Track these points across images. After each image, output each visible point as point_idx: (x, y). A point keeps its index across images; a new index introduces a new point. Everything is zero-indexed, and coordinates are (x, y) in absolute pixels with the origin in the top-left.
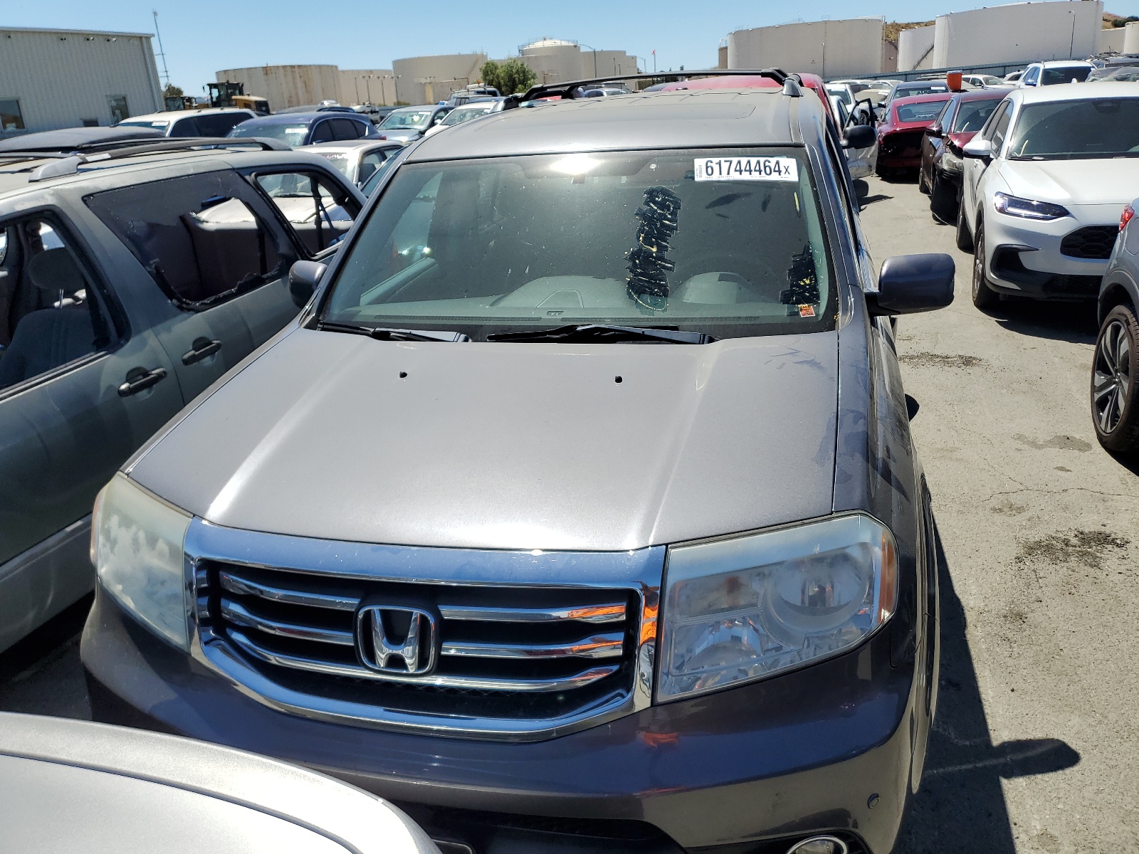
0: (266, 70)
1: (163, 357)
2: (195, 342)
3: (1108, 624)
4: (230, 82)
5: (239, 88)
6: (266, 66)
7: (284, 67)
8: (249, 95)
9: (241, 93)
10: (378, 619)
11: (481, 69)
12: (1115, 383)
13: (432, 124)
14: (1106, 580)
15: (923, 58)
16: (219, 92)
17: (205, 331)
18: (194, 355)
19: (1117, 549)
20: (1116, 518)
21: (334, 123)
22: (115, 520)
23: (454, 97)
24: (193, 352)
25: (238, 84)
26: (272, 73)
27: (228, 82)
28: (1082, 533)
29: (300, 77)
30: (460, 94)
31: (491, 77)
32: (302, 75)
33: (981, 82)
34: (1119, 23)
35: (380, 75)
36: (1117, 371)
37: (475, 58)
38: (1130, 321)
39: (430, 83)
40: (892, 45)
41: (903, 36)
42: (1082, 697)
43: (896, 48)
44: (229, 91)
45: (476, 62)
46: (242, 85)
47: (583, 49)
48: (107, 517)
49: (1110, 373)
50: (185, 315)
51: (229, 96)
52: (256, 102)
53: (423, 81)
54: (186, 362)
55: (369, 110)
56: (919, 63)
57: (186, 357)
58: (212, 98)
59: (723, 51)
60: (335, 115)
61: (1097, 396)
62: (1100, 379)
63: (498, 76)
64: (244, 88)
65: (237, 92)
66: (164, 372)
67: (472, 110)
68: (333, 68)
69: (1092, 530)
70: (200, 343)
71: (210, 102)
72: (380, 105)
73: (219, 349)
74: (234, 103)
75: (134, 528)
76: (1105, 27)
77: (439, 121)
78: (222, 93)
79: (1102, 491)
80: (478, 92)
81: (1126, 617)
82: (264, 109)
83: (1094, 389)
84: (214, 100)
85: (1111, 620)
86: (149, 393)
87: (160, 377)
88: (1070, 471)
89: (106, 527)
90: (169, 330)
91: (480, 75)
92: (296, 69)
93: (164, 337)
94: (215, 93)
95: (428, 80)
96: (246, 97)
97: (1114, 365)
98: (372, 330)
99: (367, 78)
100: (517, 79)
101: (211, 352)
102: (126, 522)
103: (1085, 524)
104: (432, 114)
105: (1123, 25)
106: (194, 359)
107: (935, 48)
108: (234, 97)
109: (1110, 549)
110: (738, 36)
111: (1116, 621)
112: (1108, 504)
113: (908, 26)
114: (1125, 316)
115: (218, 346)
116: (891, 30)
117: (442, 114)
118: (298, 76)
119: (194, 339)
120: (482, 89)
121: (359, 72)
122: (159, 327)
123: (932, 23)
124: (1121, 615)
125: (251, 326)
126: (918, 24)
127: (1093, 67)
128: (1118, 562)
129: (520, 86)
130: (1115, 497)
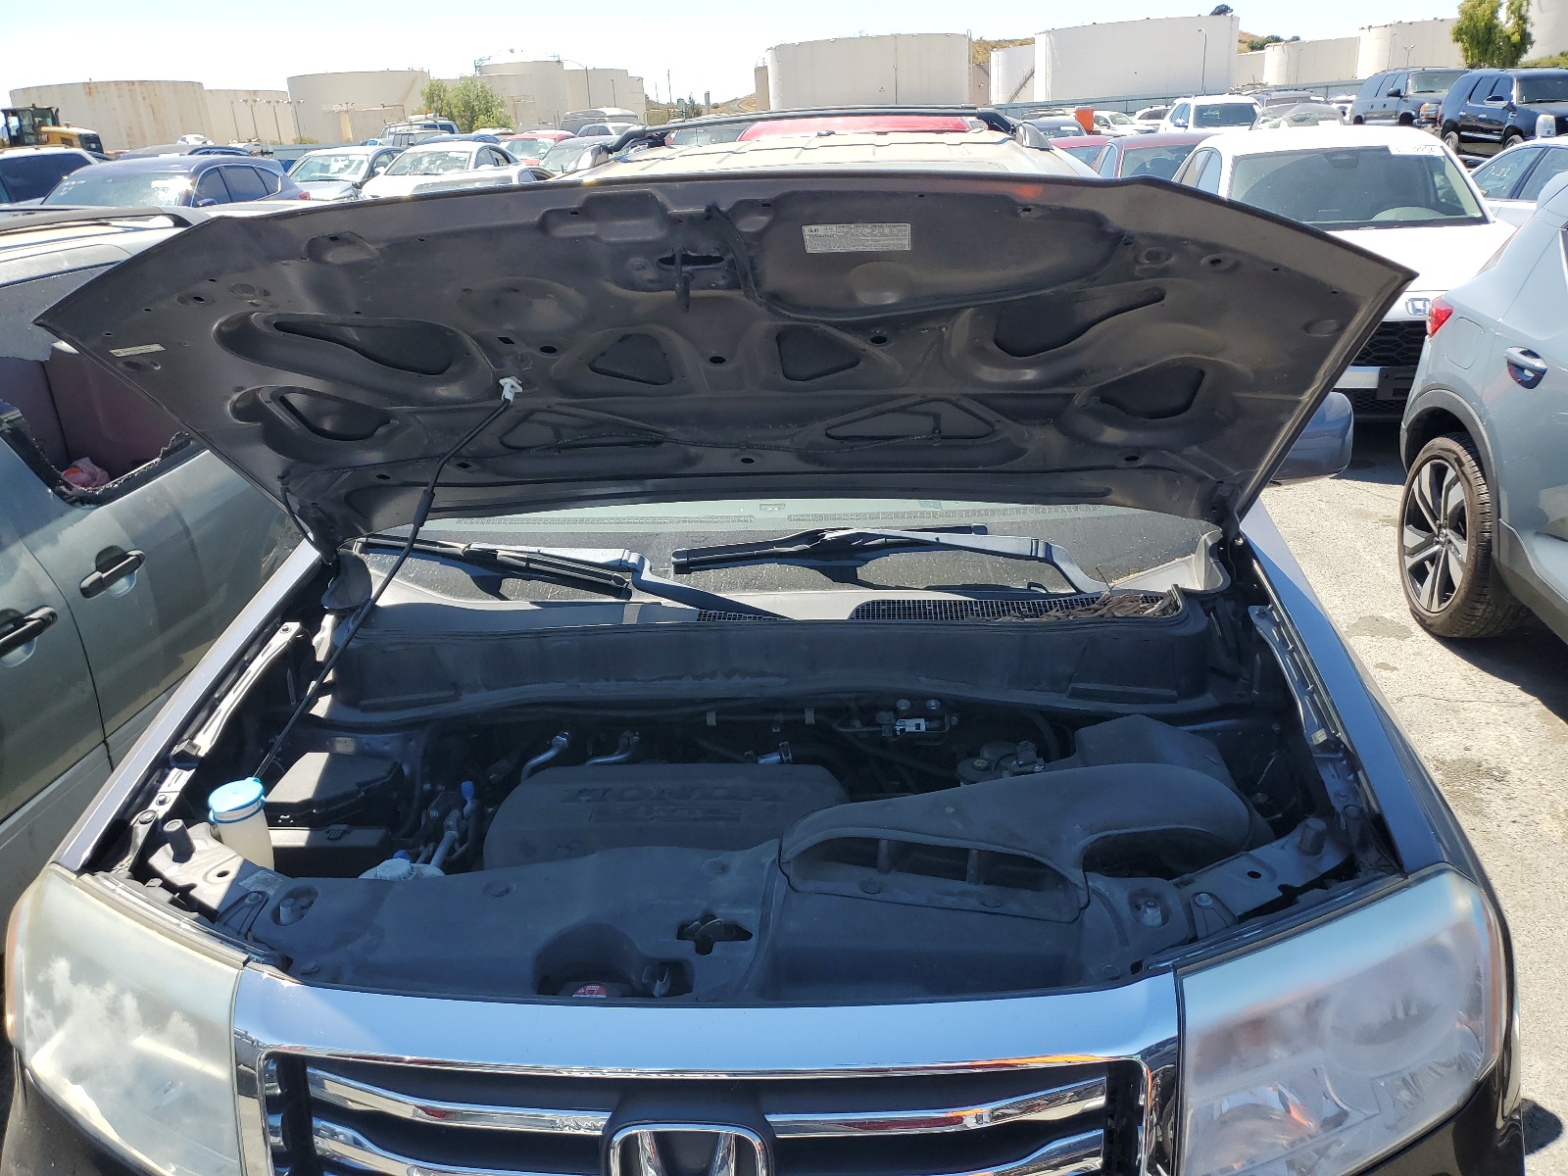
0: (89, 88)
1: (47, 587)
2: (100, 556)
3: (1527, 904)
4: (38, 106)
5: (50, 115)
6: (88, 81)
7: (117, 83)
8: (68, 125)
9: (56, 123)
10: (647, 1149)
11: (422, 93)
12: (1438, 543)
13: (371, 173)
14: (1500, 834)
15: (1021, 87)
16: (20, 121)
17: (116, 537)
18: (100, 578)
19: (1497, 785)
20: (1479, 737)
21: (229, 174)
22: (61, 967)
23: (390, 134)
24: (98, 574)
25: (50, 109)
26: (98, 92)
27: (33, 106)
28: (1443, 763)
29: (144, 98)
30: (398, 129)
31: (437, 104)
32: (146, 96)
33: (1106, 121)
34: (1258, 46)
35: (272, 98)
36: (1440, 527)
37: (413, 77)
38: (1464, 459)
39: (347, 111)
40: (982, 69)
41: (996, 59)
42: (1534, 1024)
43: (988, 74)
44: (37, 120)
45: (413, 83)
46: (57, 110)
47: (567, 66)
48: (41, 958)
49: (1429, 529)
50: (78, 511)
51: (36, 127)
52: (80, 136)
53: (336, 108)
54: (86, 592)
55: (258, 150)
56: (1016, 94)
57: (86, 583)
58: (9, 130)
59: (761, 72)
60: (229, 161)
61: (1410, 562)
62: (1413, 538)
63: (449, 104)
64: (59, 114)
65: (49, 120)
66: (52, 614)
67: (431, 154)
68: (194, 87)
69: (1455, 758)
70: (109, 558)
71: (6, 139)
72: (273, 143)
73: (140, 563)
74: (44, 137)
75: (110, 989)
76: (1240, 51)
77: (381, 170)
78: (25, 122)
79: (1448, 695)
80: (427, 127)
81: (1546, 891)
82: (93, 146)
83: (1403, 551)
84: (13, 133)
85: (1528, 896)
86: (27, 653)
87: (45, 623)
88: (1395, 669)
89: (41, 978)
90: (53, 540)
91: (422, 102)
92: (137, 86)
93: (46, 553)
94: (14, 121)
95: (344, 108)
96: (63, 129)
97: (1435, 519)
98: (462, 546)
99: (250, 102)
100: (476, 108)
101: (127, 571)
102: (89, 971)
103: (1442, 749)
104: (370, 159)
105: (1262, 48)
106: (100, 585)
107: (1035, 74)
108: (44, 129)
109: (1488, 785)
110: (781, 51)
111: (1536, 898)
112: (1462, 715)
113: (999, 45)
114: (1454, 453)
115: (139, 559)
116: (979, 49)
117: (384, 158)
118: (140, 97)
119: (97, 551)
120: (431, 122)
121: (235, 92)
122: (36, 536)
123: (1030, 42)
124: (1538, 886)
125: (189, 520)
126: (1012, 42)
127: (1256, 104)
128: (1505, 805)
129: (482, 117)
130: (1466, 705)
